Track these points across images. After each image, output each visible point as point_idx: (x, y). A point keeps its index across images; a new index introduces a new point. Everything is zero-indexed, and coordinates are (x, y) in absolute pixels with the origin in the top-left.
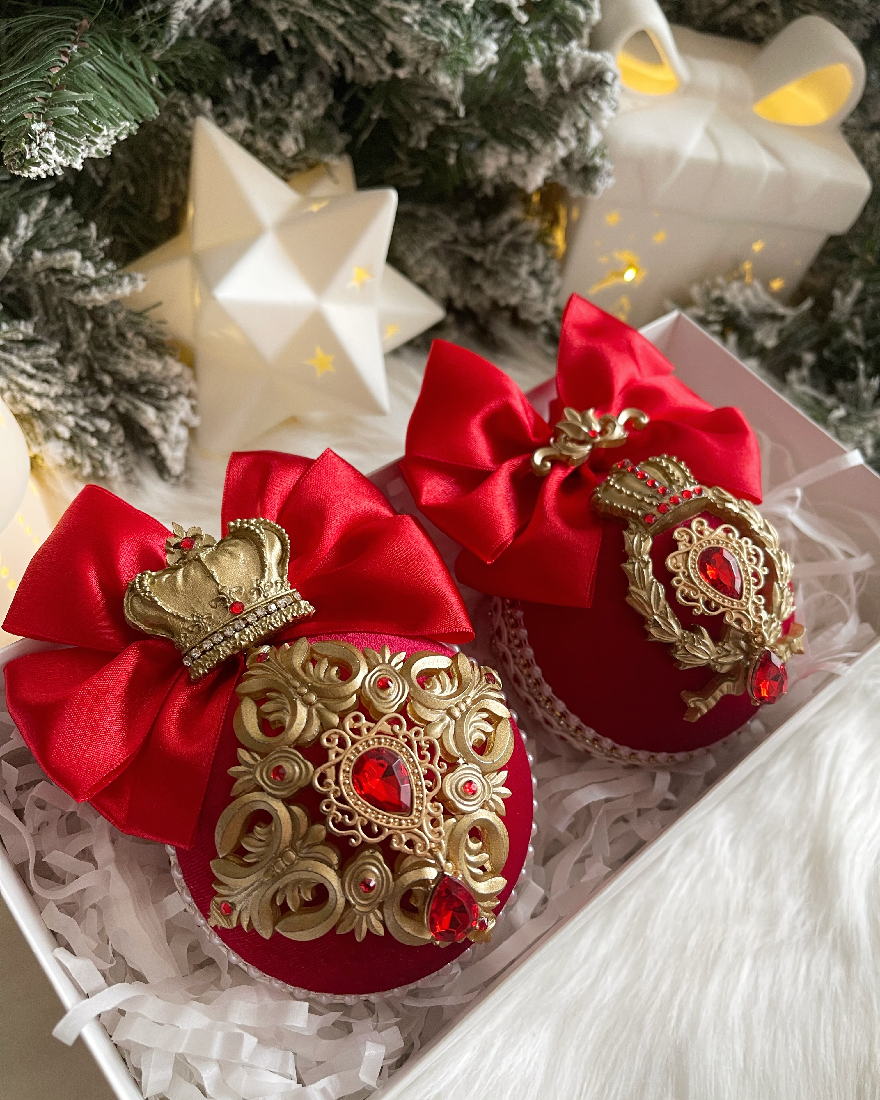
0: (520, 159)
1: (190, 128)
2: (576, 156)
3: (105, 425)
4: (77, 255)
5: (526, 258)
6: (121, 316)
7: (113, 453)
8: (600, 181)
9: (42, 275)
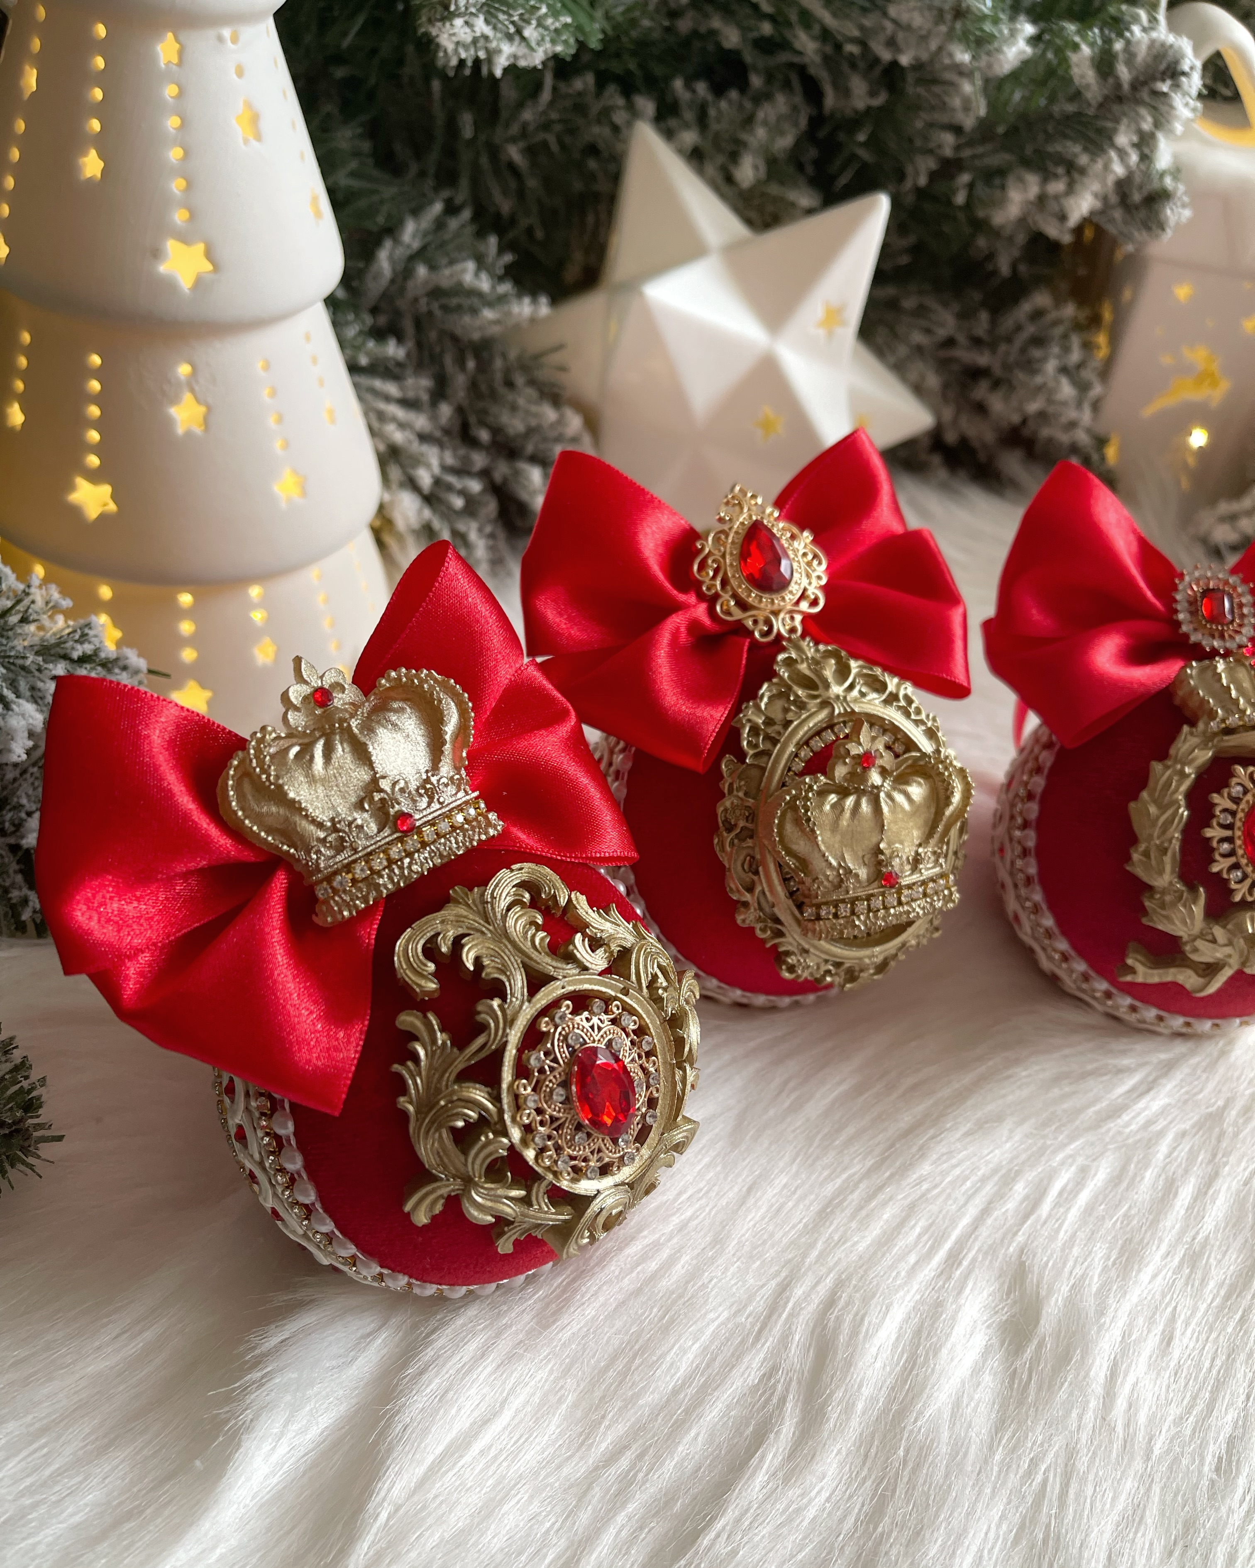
0: (1057, 187)
1: (626, 141)
2: (1138, 179)
3: (475, 486)
4: (471, 266)
5: (1056, 350)
6: (513, 354)
7: (480, 530)
8: (1172, 210)
9: (423, 301)
